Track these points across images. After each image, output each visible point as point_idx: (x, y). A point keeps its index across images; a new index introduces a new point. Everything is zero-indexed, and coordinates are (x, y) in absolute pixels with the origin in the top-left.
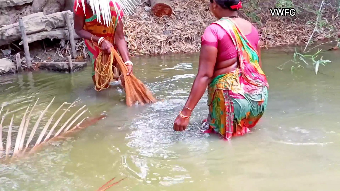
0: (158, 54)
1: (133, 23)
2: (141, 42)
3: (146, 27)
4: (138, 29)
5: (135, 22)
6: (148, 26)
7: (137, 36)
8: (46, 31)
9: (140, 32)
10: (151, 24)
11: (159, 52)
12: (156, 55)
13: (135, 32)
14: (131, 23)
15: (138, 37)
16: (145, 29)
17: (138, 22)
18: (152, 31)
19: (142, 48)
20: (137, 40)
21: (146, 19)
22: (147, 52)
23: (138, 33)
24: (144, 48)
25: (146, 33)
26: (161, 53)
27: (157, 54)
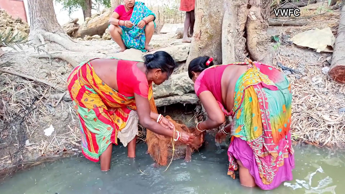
0: (321, 144)
1: (296, 90)
2: (299, 120)
3: (312, 98)
4: (300, 100)
5: (299, 89)
6: (316, 97)
7: (295, 109)
8: (177, 95)
9: (301, 105)
10: (323, 93)
11: (323, 141)
12: (316, 145)
13: (295, 103)
14: (294, 89)
15: (296, 112)
16: (311, 101)
17: (305, 89)
18: (321, 105)
19: (297, 129)
20: (295, 115)
21: (318, 86)
22: (302, 137)
23: (298, 105)
24: (301, 129)
25: (310, 108)
26: (325, 144)
27: (318, 144)
